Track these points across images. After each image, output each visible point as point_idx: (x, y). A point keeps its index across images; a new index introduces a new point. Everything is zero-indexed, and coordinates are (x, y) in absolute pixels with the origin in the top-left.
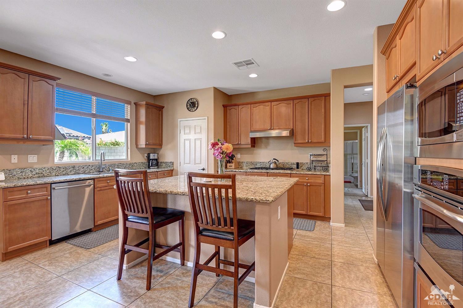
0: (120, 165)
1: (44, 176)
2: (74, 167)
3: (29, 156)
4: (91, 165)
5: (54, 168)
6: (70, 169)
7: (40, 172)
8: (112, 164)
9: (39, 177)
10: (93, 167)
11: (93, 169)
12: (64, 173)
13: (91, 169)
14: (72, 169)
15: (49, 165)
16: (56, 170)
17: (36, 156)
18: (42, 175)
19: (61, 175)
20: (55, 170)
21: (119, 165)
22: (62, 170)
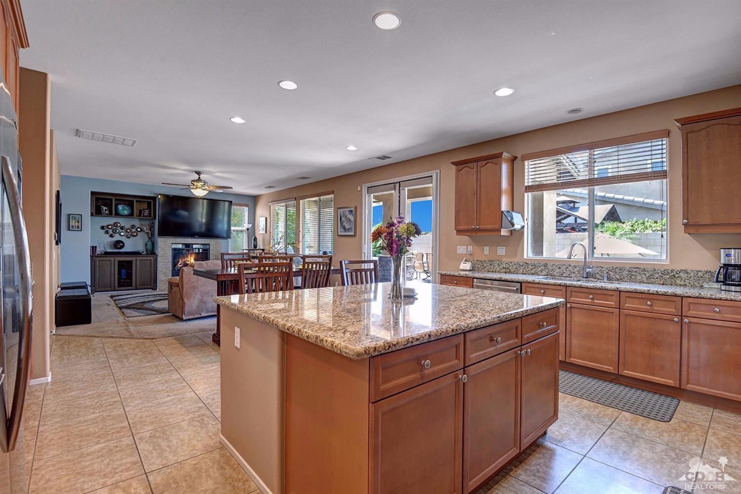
0: (636, 272)
1: (510, 272)
2: (546, 265)
3: (498, 247)
4: (572, 265)
5: (522, 264)
6: (541, 268)
7: (506, 267)
8: (617, 268)
9: (506, 272)
10: (576, 269)
11: (577, 272)
12: (533, 271)
13: (572, 270)
14: (543, 267)
15: (515, 260)
16: (524, 267)
17: (505, 248)
18: (509, 271)
19: (529, 274)
20: (522, 266)
21: (635, 270)
22: (531, 267)
